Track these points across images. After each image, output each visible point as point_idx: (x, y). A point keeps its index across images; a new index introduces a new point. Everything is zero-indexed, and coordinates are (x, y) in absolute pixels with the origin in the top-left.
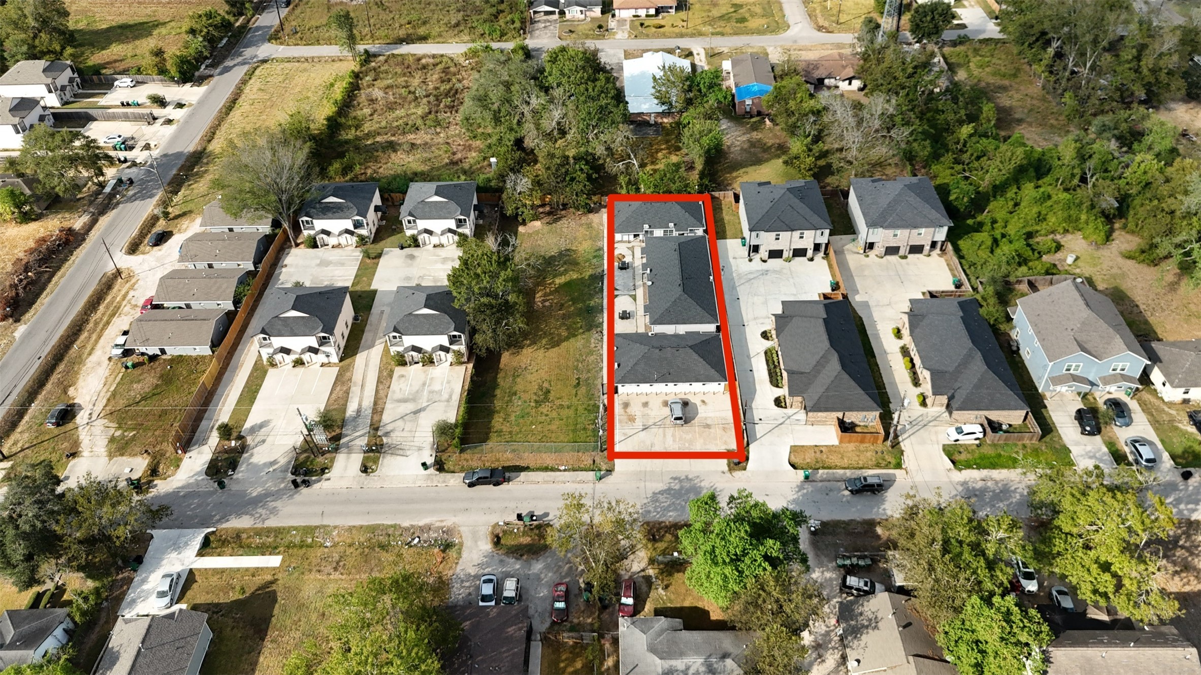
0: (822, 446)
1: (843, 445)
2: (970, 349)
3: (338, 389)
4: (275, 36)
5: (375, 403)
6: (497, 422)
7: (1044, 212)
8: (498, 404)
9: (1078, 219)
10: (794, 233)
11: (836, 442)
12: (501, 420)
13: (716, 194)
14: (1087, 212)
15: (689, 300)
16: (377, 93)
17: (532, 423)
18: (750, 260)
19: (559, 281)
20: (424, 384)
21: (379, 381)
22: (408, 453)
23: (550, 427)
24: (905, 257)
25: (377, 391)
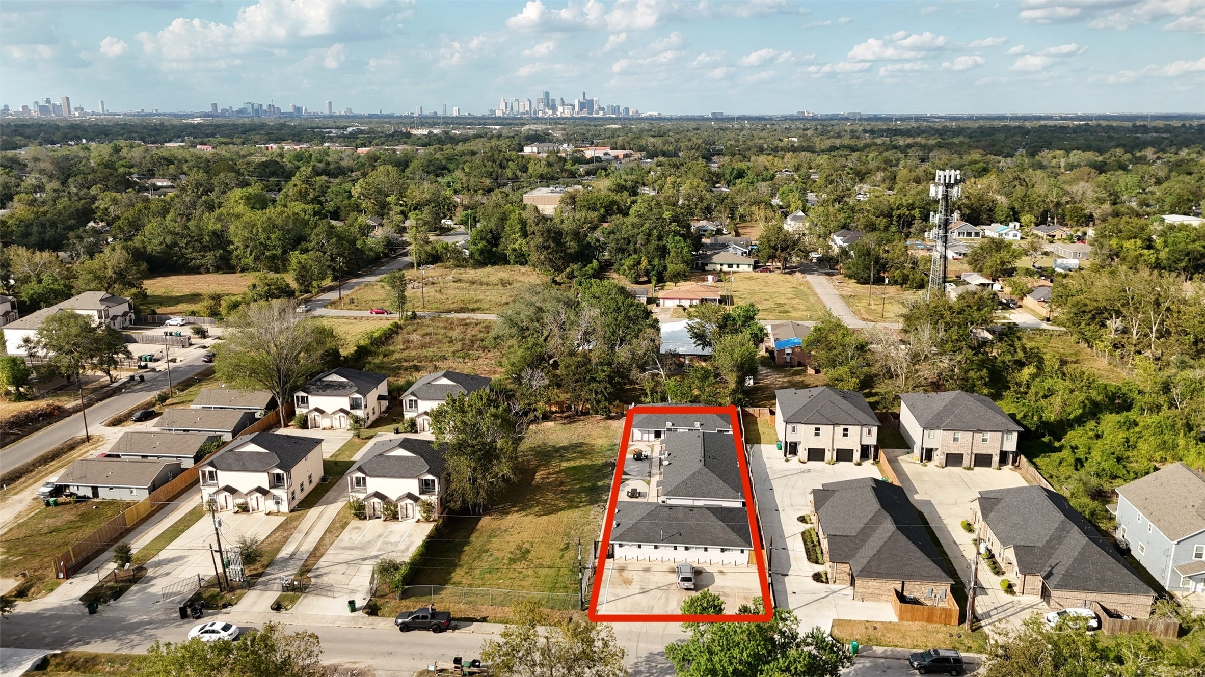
0: (877, 622)
1: (905, 623)
2: (1063, 522)
3: (278, 534)
4: (333, 304)
5: (316, 548)
6: (458, 575)
7: (1132, 439)
8: (465, 558)
9: (1175, 446)
10: (836, 428)
11: (894, 619)
12: (462, 573)
13: (750, 410)
14: (1185, 435)
15: (711, 474)
16: (415, 337)
17: (500, 578)
18: (787, 461)
19: (564, 464)
20: (380, 536)
21: (328, 530)
22: (336, 595)
23: (522, 583)
24: (969, 468)
25: (322, 539)
